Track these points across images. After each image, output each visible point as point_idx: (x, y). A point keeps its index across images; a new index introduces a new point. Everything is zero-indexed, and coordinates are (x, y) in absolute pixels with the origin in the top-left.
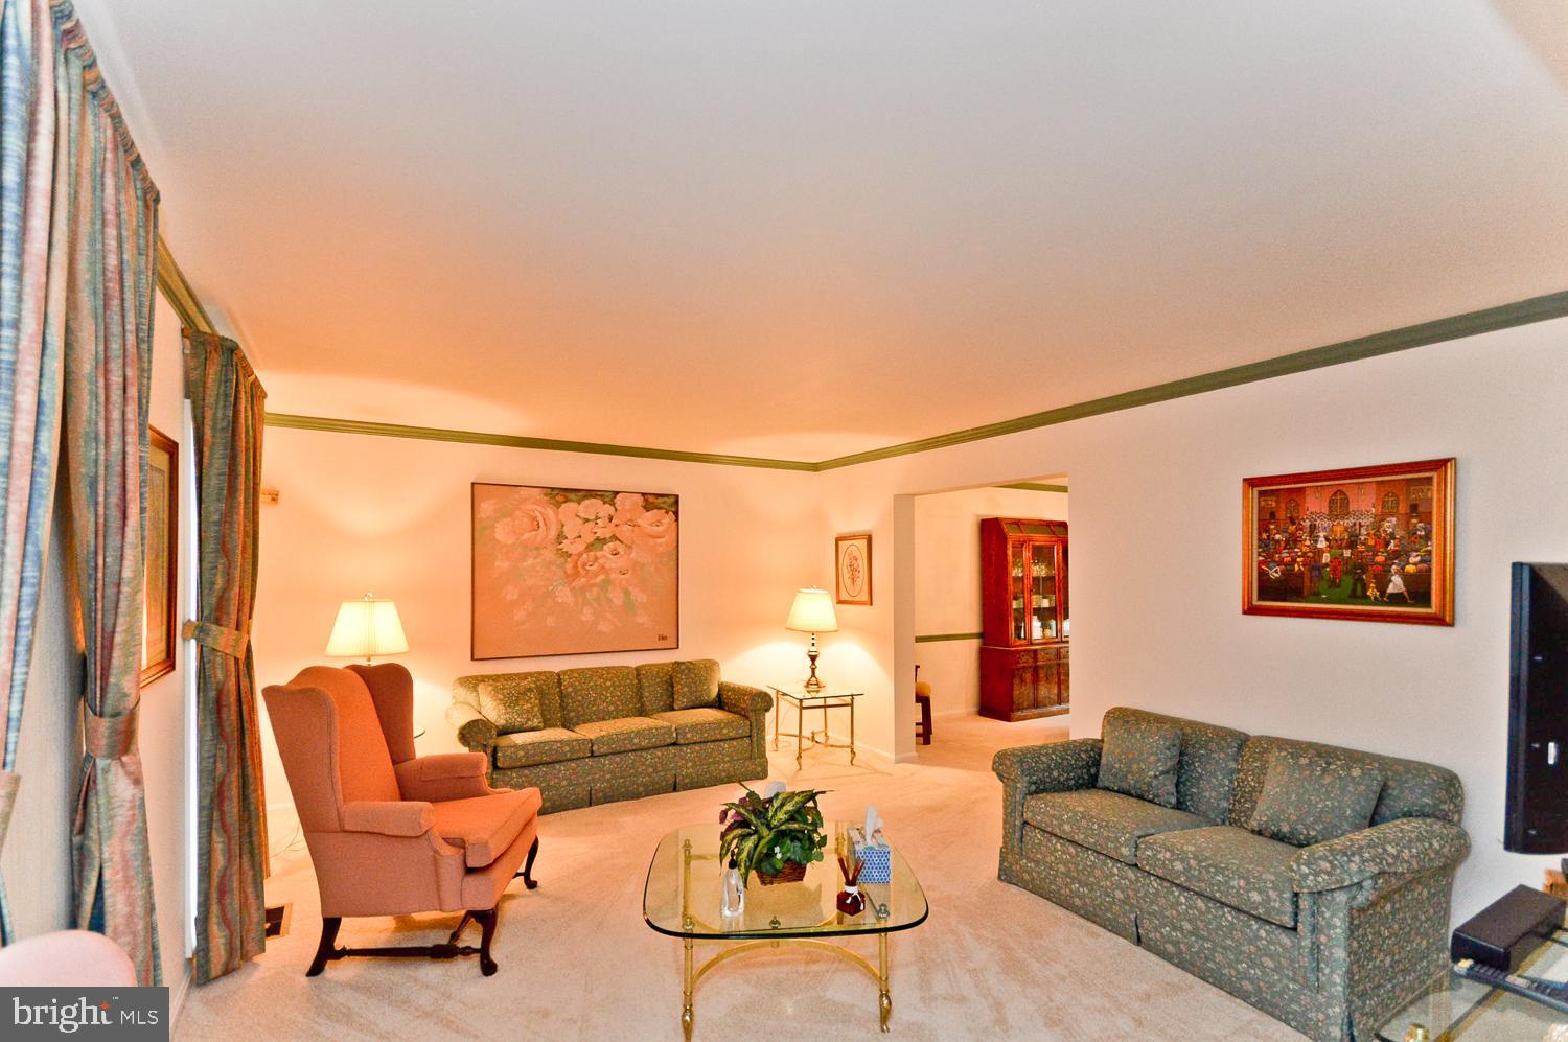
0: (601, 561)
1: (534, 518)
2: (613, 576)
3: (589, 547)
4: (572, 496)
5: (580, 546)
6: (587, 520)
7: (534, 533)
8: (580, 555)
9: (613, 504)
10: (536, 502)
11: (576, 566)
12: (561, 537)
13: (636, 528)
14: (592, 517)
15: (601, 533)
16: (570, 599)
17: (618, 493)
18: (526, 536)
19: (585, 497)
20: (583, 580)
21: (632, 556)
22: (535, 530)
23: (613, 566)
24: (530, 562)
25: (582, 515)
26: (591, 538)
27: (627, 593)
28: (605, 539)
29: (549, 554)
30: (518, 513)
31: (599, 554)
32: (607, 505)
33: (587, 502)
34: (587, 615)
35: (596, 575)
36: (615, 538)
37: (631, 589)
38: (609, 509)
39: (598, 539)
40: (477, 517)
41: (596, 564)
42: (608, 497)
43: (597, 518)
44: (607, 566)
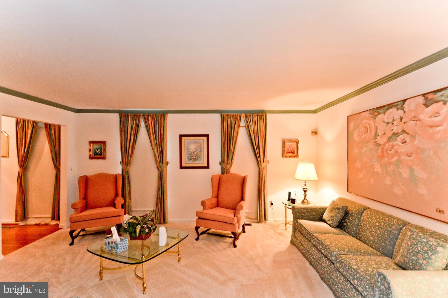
0: (396, 148)
1: (366, 127)
2: (403, 157)
3: (389, 139)
4: (381, 111)
5: (385, 139)
6: (388, 123)
7: (366, 134)
8: (385, 144)
9: (402, 108)
10: (367, 119)
11: (382, 151)
12: (376, 135)
13: (418, 122)
14: (390, 121)
15: (396, 129)
16: (380, 170)
17: (406, 100)
18: (364, 136)
19: (388, 109)
20: (386, 159)
21: (416, 143)
22: (366, 133)
23: (403, 151)
24: (364, 149)
25: (386, 121)
26: (389, 134)
27: (411, 170)
28: (398, 133)
29: (371, 145)
30: (361, 126)
31: (394, 143)
32: (400, 111)
33: (389, 111)
34: (388, 181)
35: (393, 157)
36: (404, 131)
37: (414, 167)
38: (401, 112)
39: (394, 134)
40: (349, 130)
41: (393, 150)
42: (400, 104)
43: (394, 120)
44: (399, 151)
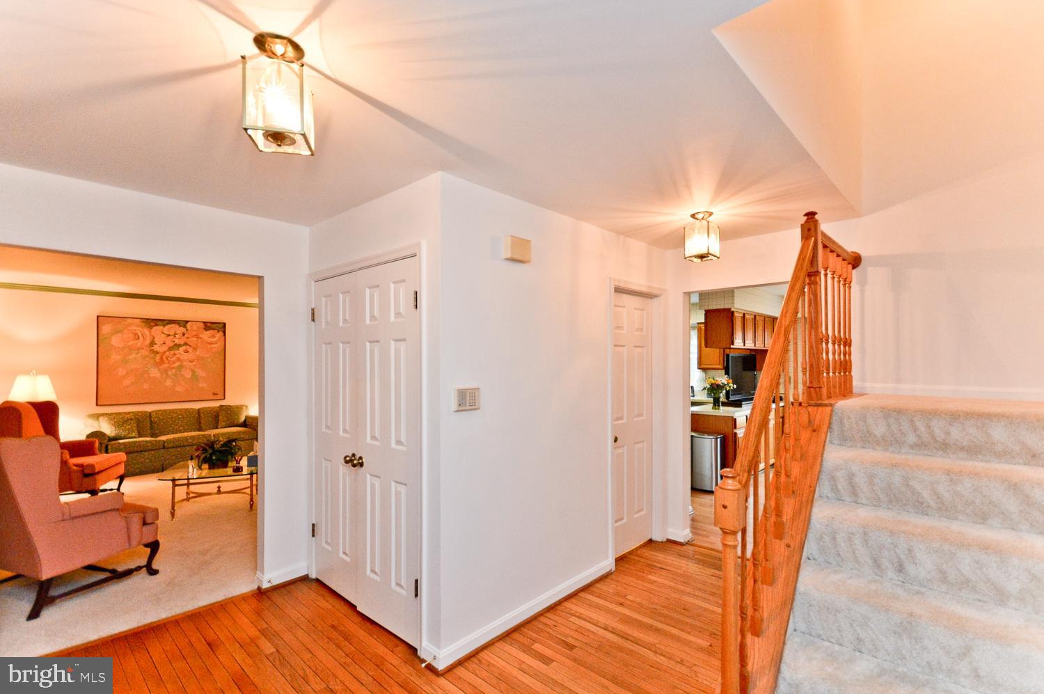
0: (178, 356)
1: (136, 334)
2: (185, 363)
3: (170, 349)
4: (159, 323)
5: (165, 348)
6: (169, 335)
7: (136, 342)
8: (164, 353)
9: (185, 327)
10: (138, 326)
11: (162, 358)
12: (152, 343)
13: (199, 340)
14: (172, 333)
15: (177, 341)
16: (158, 375)
17: (187, 322)
18: (130, 343)
19: (167, 324)
20: (166, 365)
21: (197, 353)
22: (136, 340)
23: (185, 358)
24: (133, 356)
25: (166, 333)
26: (172, 344)
27: (193, 372)
28: (180, 345)
29: (144, 352)
30: (126, 331)
31: (176, 352)
32: (182, 328)
33: (169, 326)
34: (169, 383)
35: (174, 363)
36: (186, 344)
37: (196, 370)
38: (183, 330)
39: (176, 344)
40: (100, 333)
41: (175, 358)
42: (184, 323)
43: (175, 334)
44: (182, 358)
